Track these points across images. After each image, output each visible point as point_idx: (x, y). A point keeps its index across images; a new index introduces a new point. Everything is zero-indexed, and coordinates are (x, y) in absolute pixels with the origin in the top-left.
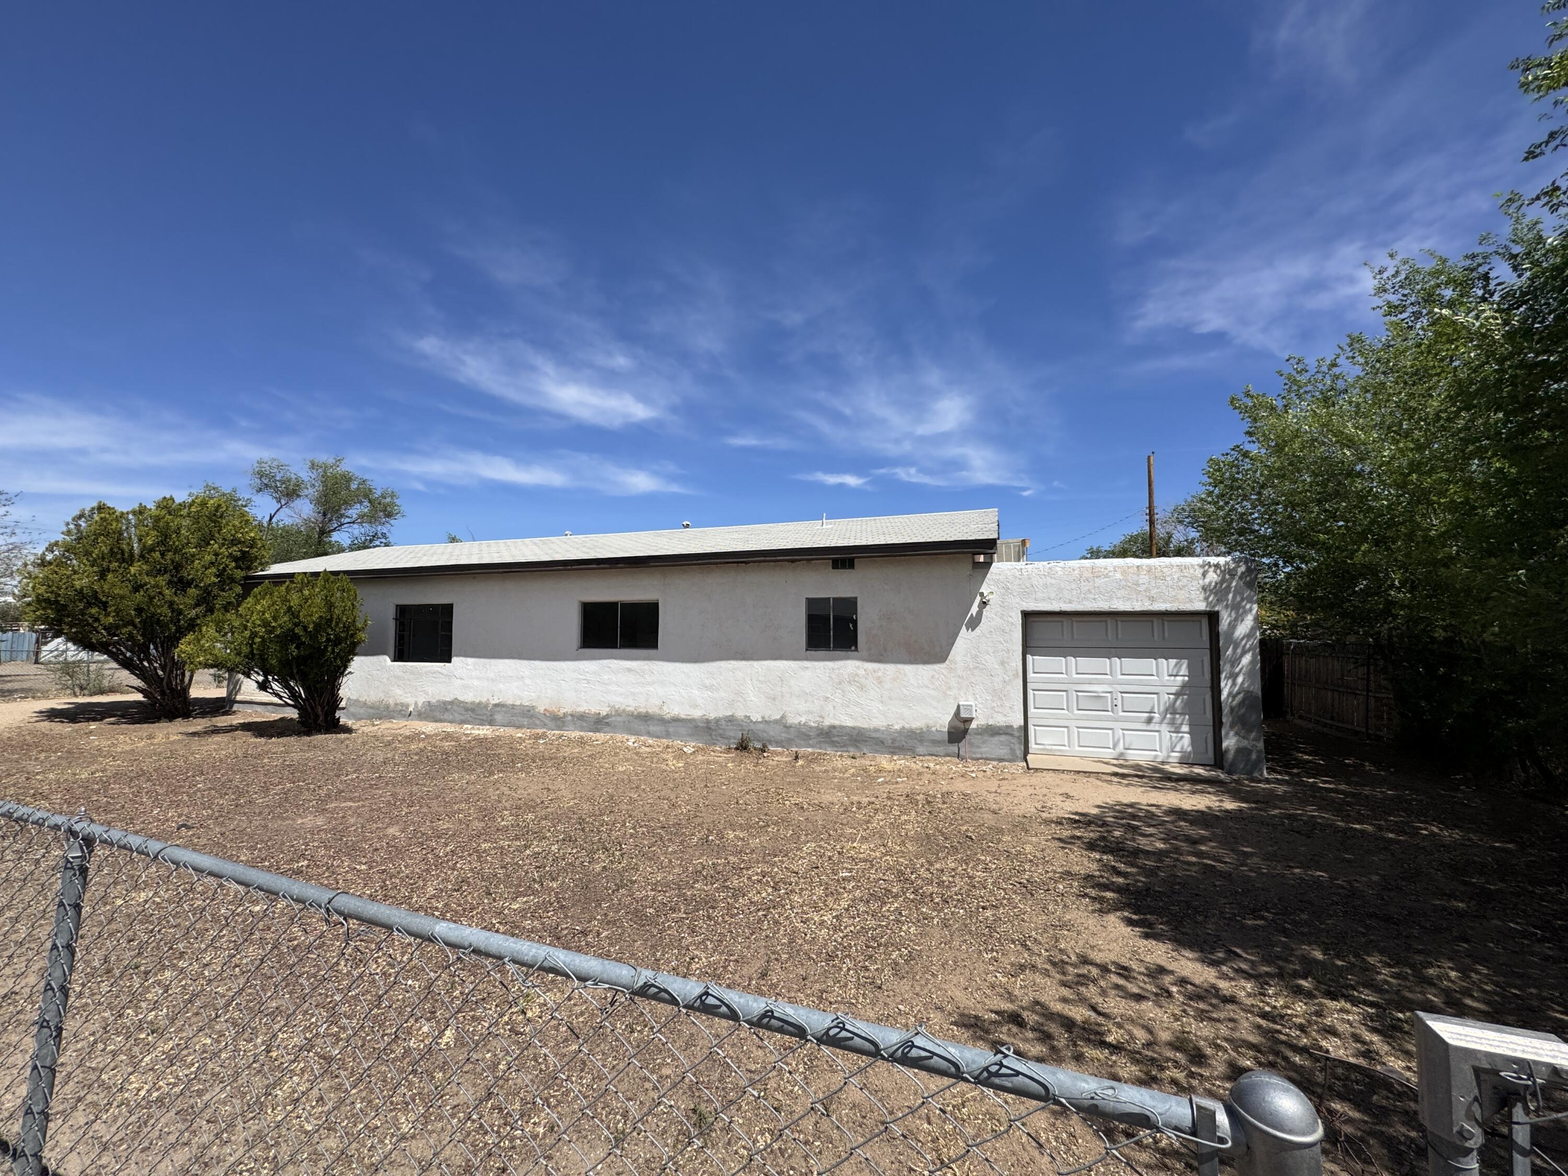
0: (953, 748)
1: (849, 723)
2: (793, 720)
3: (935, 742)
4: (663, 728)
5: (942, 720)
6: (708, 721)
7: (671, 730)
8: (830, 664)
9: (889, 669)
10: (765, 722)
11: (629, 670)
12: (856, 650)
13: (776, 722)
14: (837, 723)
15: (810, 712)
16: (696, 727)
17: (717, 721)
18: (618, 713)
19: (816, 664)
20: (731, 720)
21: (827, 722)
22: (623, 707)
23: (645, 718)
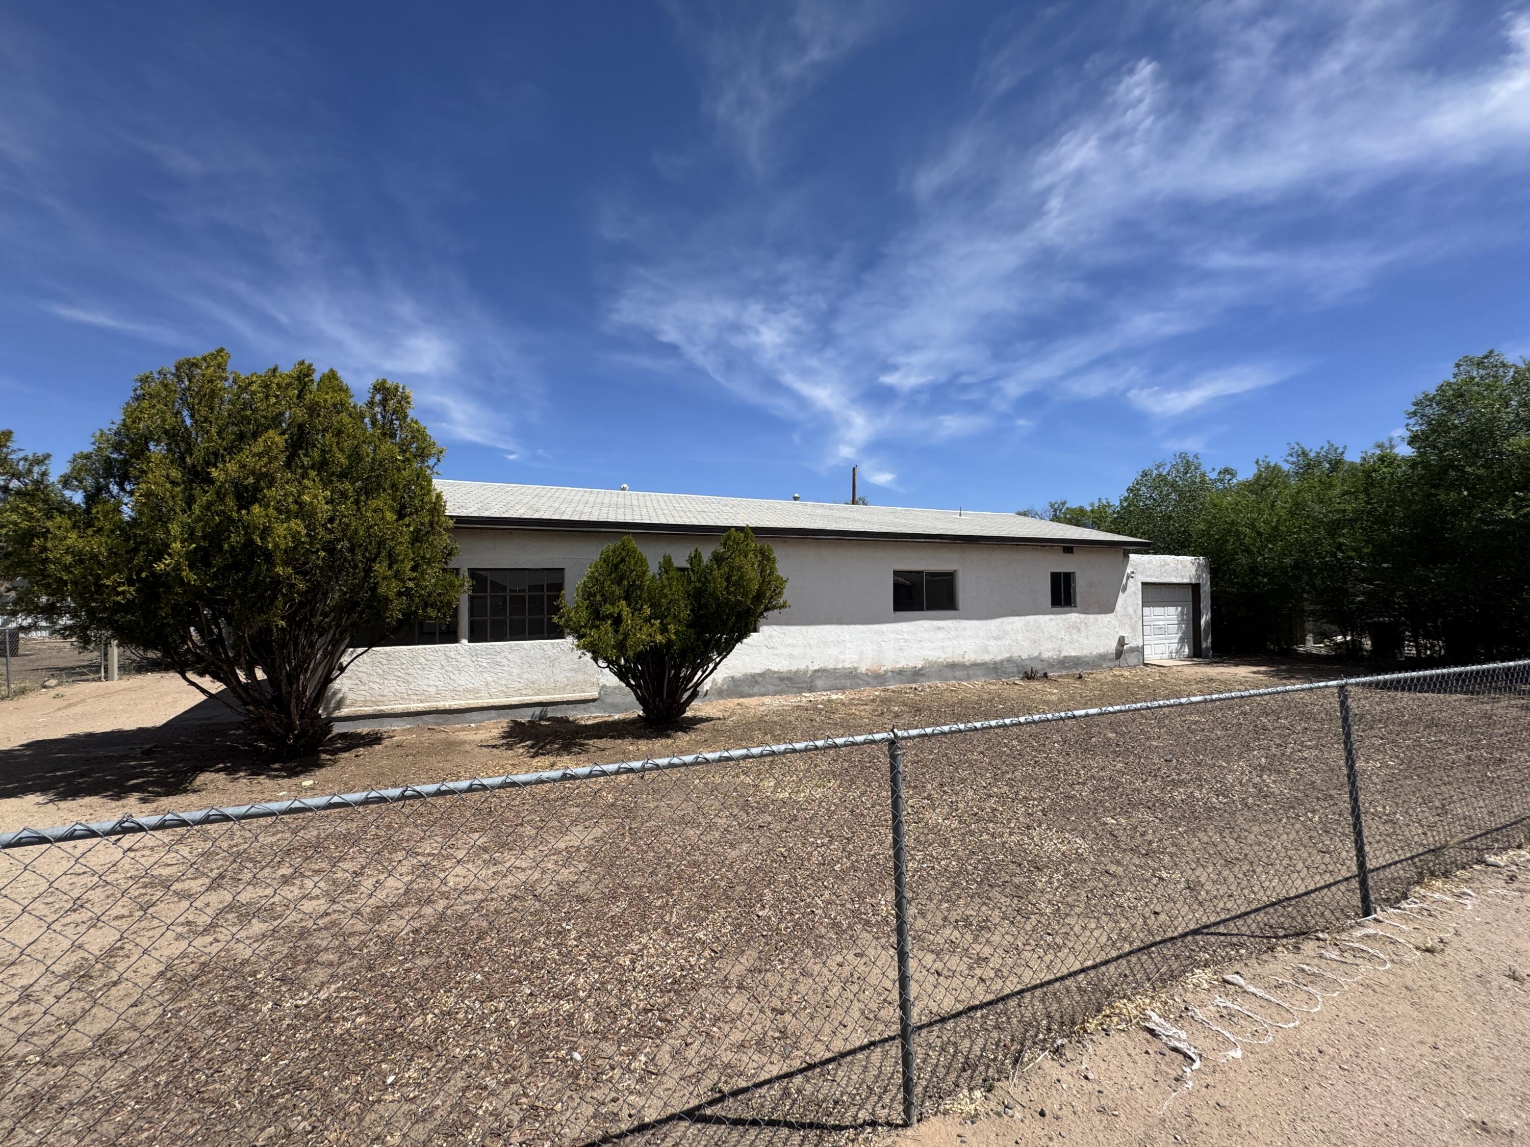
0: (1117, 662)
1: (1073, 654)
2: (1045, 655)
3: (1111, 660)
4: (965, 673)
5: (1113, 646)
6: (995, 663)
7: (971, 673)
8: (1064, 616)
9: (1091, 617)
10: (1031, 659)
11: (939, 628)
12: (1075, 606)
13: (1036, 658)
14: (1067, 654)
15: (1054, 649)
16: (988, 668)
17: (1002, 662)
18: (932, 665)
19: (1058, 616)
20: (1010, 660)
21: (1064, 654)
22: (935, 659)
23: (953, 666)
